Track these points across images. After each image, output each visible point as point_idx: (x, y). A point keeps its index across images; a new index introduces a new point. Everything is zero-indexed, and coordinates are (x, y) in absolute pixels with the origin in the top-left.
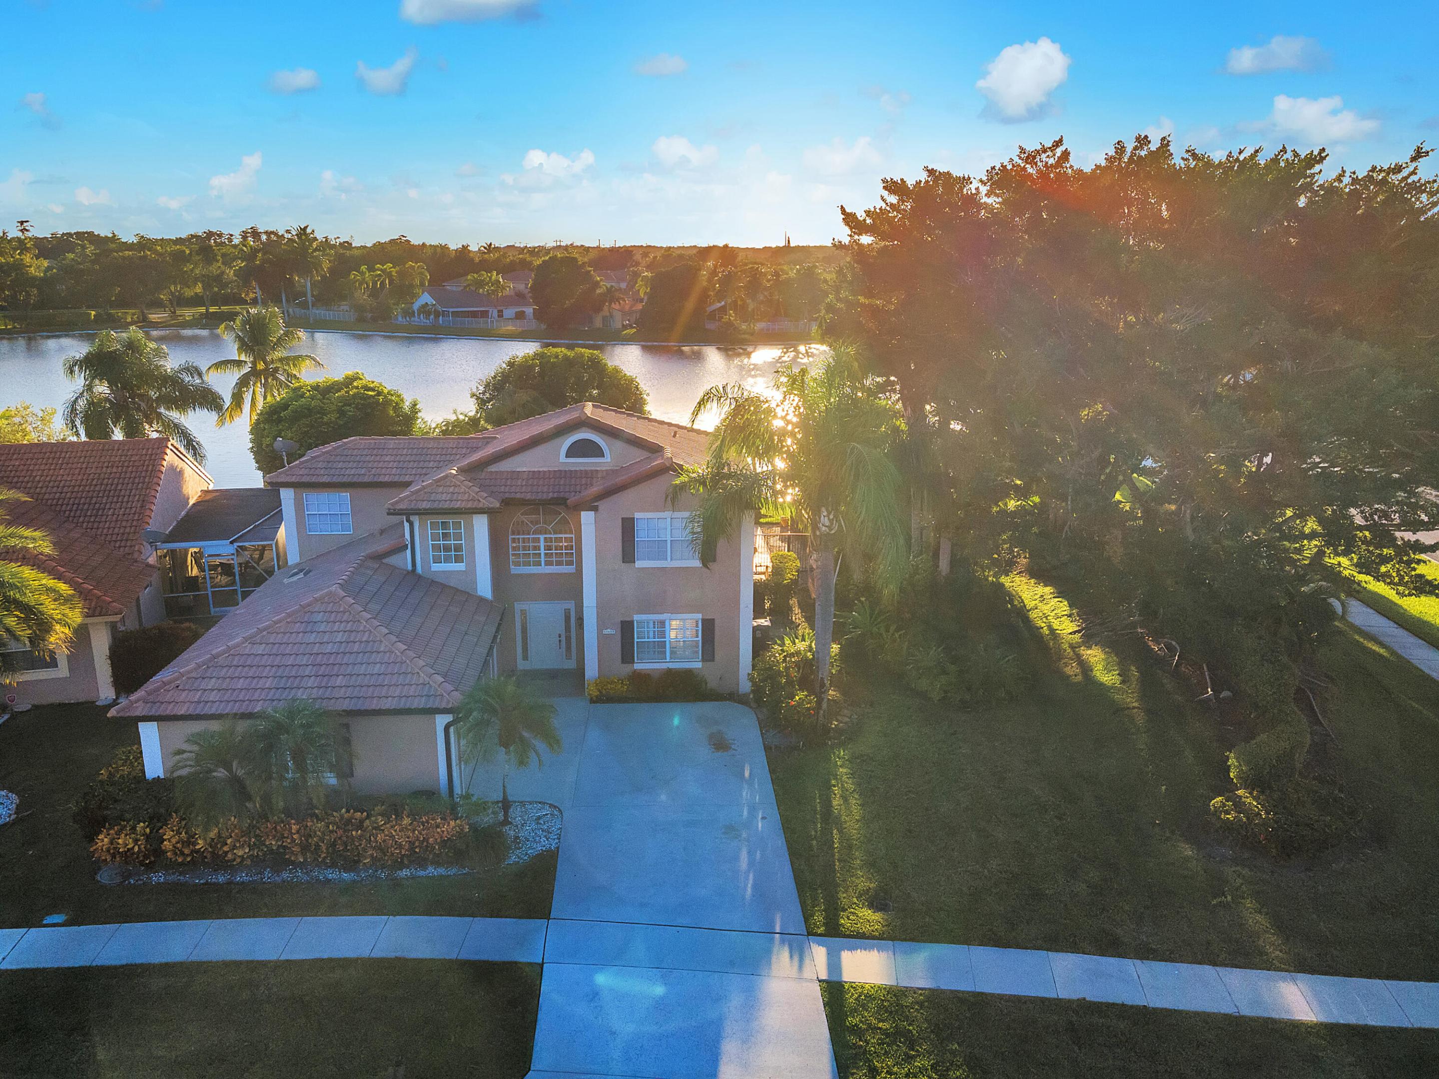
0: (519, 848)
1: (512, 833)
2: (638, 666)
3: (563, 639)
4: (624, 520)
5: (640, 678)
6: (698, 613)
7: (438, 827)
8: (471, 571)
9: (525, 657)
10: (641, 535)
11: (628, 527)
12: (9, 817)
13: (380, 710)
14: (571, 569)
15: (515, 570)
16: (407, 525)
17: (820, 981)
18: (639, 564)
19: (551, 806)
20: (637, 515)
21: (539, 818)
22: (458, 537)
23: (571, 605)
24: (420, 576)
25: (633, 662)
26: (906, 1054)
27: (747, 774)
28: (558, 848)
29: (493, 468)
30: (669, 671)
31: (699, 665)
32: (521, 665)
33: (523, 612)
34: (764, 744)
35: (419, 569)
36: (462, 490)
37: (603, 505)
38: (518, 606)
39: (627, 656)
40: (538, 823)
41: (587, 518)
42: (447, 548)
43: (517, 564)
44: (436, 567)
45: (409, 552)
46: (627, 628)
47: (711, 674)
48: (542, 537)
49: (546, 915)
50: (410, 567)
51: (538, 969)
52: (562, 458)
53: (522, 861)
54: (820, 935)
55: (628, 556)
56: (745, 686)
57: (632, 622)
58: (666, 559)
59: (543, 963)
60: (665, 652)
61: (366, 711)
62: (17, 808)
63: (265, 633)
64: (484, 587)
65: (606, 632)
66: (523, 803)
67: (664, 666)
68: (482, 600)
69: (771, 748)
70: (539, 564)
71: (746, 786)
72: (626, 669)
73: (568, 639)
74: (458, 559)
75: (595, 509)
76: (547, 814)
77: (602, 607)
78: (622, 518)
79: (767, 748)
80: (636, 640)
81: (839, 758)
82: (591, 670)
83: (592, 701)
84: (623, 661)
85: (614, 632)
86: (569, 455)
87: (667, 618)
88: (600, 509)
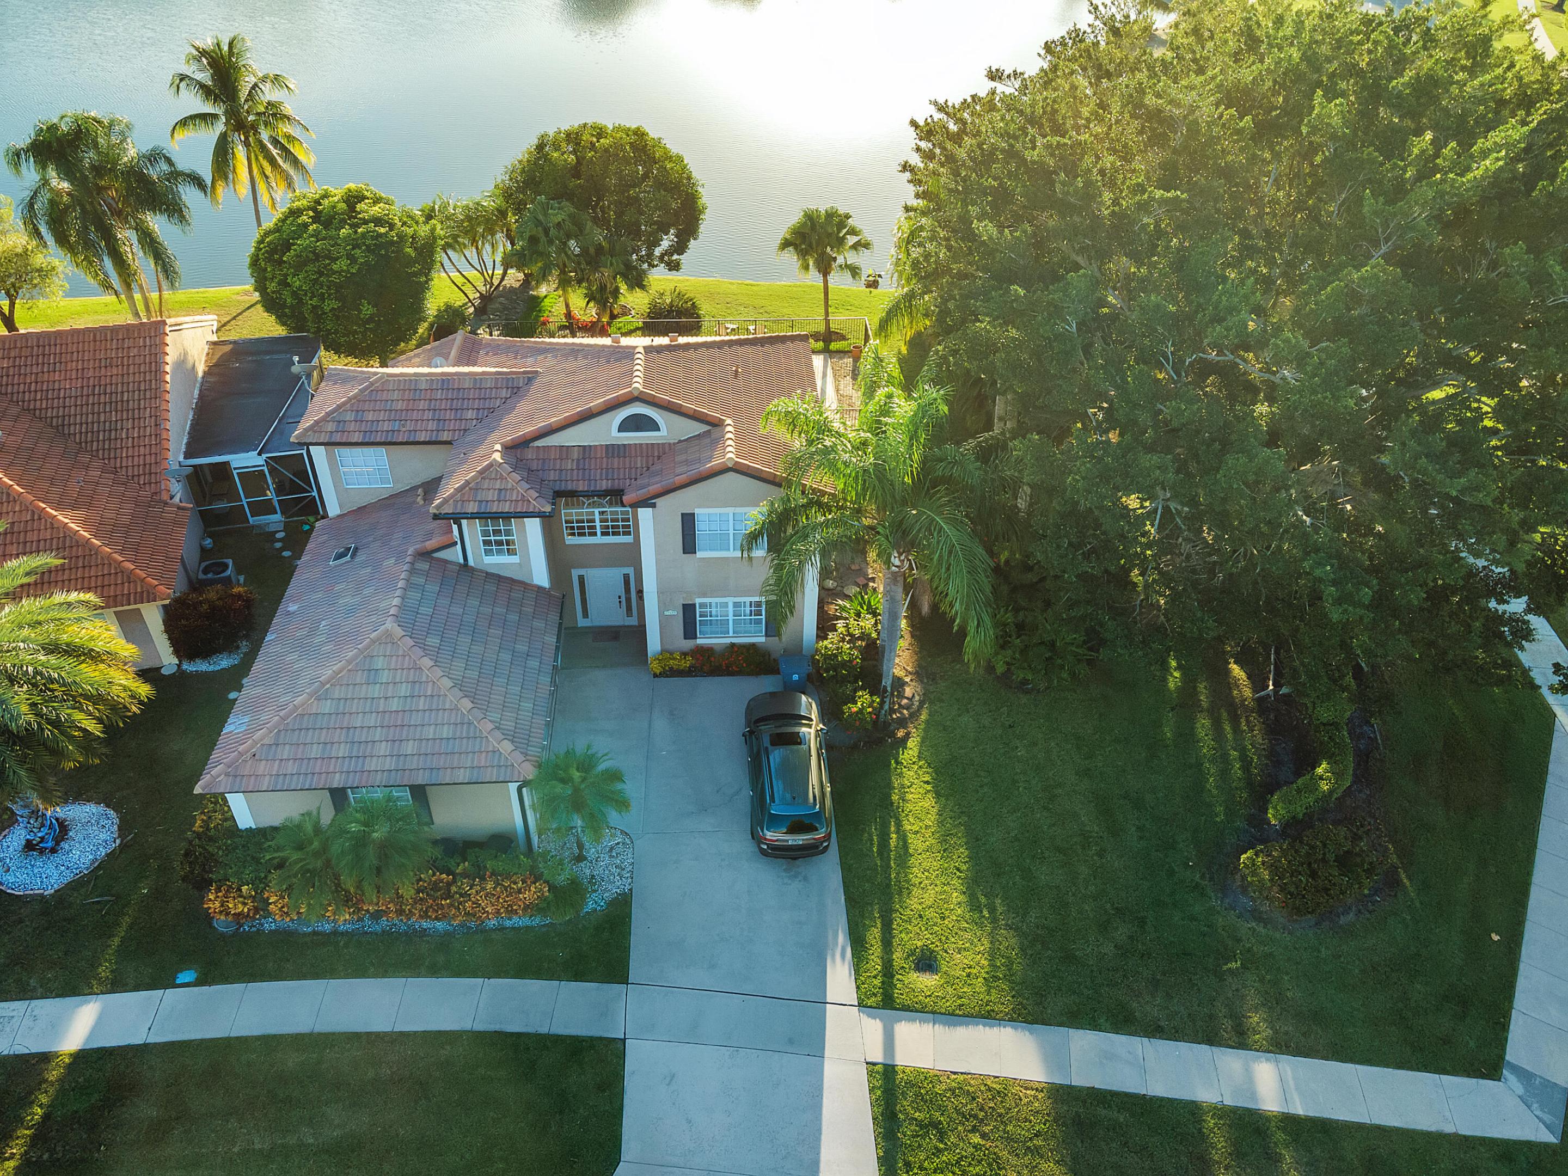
0: (595, 891)
1: (588, 872)
2: (699, 641)
3: (623, 599)
5: (704, 653)
7: (519, 891)
8: (526, 563)
9: (585, 614)
10: (702, 527)
11: (688, 521)
12: (115, 842)
14: (629, 539)
15: (570, 540)
16: (455, 527)
17: (867, 1063)
18: (699, 554)
19: (622, 832)
20: (697, 511)
21: (612, 849)
22: (508, 533)
23: (630, 571)
24: (473, 569)
25: (696, 638)
26: (936, 1148)
28: (631, 890)
29: (543, 443)
30: (733, 645)
31: (763, 639)
32: (582, 622)
33: (581, 579)
35: (471, 562)
36: (509, 486)
37: (659, 502)
38: (575, 573)
39: (690, 634)
40: (611, 857)
41: (645, 514)
42: (499, 543)
44: (488, 560)
45: (459, 546)
46: (689, 610)
47: (775, 648)
48: (596, 511)
49: (624, 980)
50: (461, 561)
51: (620, 1046)
52: (615, 432)
53: (599, 908)
54: (871, 1007)
55: (689, 546)
57: (694, 605)
58: (729, 550)
59: (625, 1039)
60: (727, 630)
62: (119, 830)
63: (328, 686)
64: (540, 576)
65: (666, 613)
67: (728, 641)
68: (540, 588)
69: (832, 747)
70: (595, 534)
72: (688, 645)
73: (628, 600)
74: (511, 552)
75: (653, 506)
76: (618, 843)
77: (661, 592)
78: (682, 514)
80: (698, 619)
82: (654, 643)
83: (655, 676)
84: (686, 637)
85: (675, 613)
86: (622, 428)
87: (730, 601)
88: (657, 505)
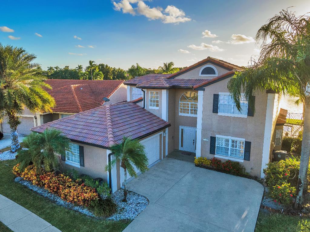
0: (120, 214)
2: (216, 156)
3: (195, 142)
4: (214, 95)
5: (216, 161)
6: (243, 138)
9: (182, 146)
10: (221, 102)
11: (216, 98)
13: (87, 143)
15: (180, 114)
16: (143, 92)
18: (219, 114)
20: (220, 93)
21: (139, 203)
22: (157, 97)
24: (145, 110)
25: (214, 154)
27: (244, 216)
28: (133, 219)
29: (177, 78)
30: (229, 161)
31: (242, 161)
34: (261, 204)
35: (146, 108)
36: (161, 82)
37: (206, 88)
38: (181, 127)
39: (212, 151)
41: (200, 93)
42: (154, 101)
43: (181, 112)
44: (150, 108)
45: (143, 102)
46: (213, 140)
47: (248, 166)
48: (190, 103)
50: (143, 107)
52: (200, 75)
53: (115, 220)
55: (215, 110)
56: (263, 176)
57: (215, 138)
58: (231, 113)
60: (228, 153)
61: (89, 143)
64: (164, 117)
65: (204, 140)
66: (139, 195)
67: (227, 158)
69: (264, 207)
70: (188, 113)
71: (240, 222)
72: (211, 156)
74: (157, 106)
75: (204, 90)
76: (142, 202)
77: (204, 129)
79: (262, 207)
80: (216, 145)
81: (303, 225)
82: (198, 154)
83: (196, 166)
84: (211, 153)
85: (208, 140)
86: (202, 73)
87: (230, 138)
88: (205, 90)
